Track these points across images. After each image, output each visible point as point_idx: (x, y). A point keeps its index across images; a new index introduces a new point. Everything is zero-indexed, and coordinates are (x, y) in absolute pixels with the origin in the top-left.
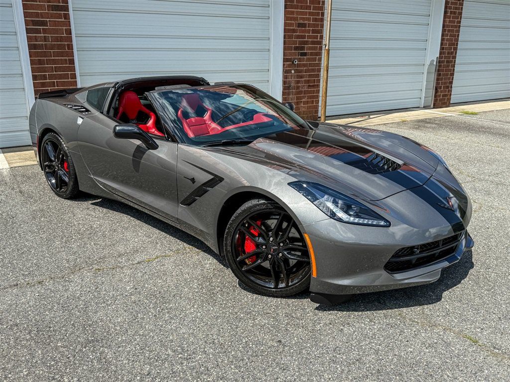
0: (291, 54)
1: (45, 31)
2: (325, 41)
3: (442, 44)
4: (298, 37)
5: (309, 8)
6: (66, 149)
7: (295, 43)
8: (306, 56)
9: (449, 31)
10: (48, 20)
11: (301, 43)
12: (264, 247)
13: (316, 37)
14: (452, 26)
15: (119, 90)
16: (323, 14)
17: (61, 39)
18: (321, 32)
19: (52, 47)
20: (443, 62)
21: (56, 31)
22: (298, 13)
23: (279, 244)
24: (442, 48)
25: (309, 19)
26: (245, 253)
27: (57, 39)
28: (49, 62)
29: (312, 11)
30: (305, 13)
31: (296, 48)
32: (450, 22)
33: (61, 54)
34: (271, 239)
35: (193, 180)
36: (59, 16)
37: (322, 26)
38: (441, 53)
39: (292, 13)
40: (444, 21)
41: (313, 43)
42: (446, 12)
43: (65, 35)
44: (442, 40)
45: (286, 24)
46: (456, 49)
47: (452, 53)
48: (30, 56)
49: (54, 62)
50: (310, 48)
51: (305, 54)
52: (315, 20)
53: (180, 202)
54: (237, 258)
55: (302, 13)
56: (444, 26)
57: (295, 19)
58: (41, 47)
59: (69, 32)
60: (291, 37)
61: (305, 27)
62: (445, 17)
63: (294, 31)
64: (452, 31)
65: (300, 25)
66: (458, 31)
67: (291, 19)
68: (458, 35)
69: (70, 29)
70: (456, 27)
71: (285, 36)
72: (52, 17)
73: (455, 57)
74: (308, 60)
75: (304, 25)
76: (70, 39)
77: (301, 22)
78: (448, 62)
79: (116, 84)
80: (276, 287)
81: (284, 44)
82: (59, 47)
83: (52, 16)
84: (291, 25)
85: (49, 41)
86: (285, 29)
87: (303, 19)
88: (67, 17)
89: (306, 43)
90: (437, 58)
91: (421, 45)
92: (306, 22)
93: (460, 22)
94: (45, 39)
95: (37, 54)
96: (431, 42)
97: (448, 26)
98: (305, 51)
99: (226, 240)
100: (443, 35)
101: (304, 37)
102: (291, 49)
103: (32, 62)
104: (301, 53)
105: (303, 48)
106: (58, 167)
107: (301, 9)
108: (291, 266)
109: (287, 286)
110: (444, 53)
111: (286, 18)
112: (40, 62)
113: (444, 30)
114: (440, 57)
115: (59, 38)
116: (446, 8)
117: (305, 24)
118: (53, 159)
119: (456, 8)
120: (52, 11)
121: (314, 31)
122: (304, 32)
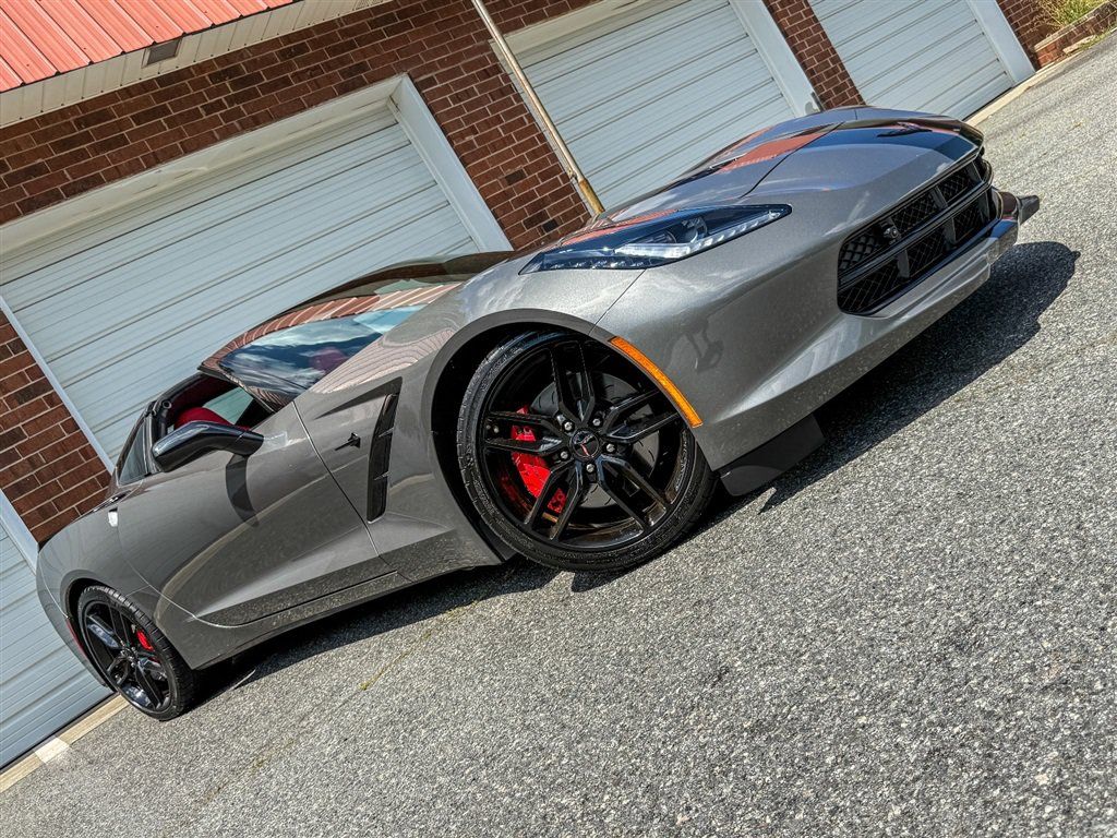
0: (526, 237)
1: (24, 449)
2: (570, 168)
3: (804, 66)
4: (520, 201)
5: (510, 140)
6: (122, 599)
7: (521, 214)
8: (557, 226)
9: (801, 36)
10: (20, 425)
11: (533, 208)
12: (564, 455)
13: (556, 183)
14: (801, 26)
15: (164, 414)
16: (542, 137)
17: (64, 447)
18: (558, 169)
19: (54, 471)
20: (829, 94)
21: (47, 437)
22: (494, 161)
23: (590, 423)
24: (810, 73)
25: (522, 160)
26: (533, 499)
27: (55, 452)
28: (60, 504)
29: (517, 143)
30: (508, 154)
31: (530, 223)
32: (791, 20)
33: (80, 475)
34: (568, 426)
35: (354, 441)
36: (40, 406)
37: (554, 158)
38: (813, 83)
39: (483, 166)
40: (780, 26)
41: (556, 196)
42: (772, 10)
43: (67, 436)
44: (800, 58)
45: (483, 193)
46: (836, 60)
47: (835, 71)
48: (19, 511)
49: (72, 498)
50: (555, 210)
51: (554, 224)
52: (534, 155)
53: (365, 518)
54: (523, 520)
55: (501, 157)
56: (785, 34)
57: (496, 173)
58: (30, 483)
59: (72, 425)
60: (506, 208)
61: (523, 177)
62: (776, 18)
63: (506, 195)
64: (808, 33)
65: (510, 179)
66: (819, 27)
67: (487, 177)
68: (824, 35)
69: (73, 419)
70: (808, 23)
71: (494, 213)
72: (25, 416)
73: (845, 75)
74: (566, 230)
75: (519, 175)
76: (82, 438)
77: (510, 171)
78: (837, 90)
79: (151, 407)
80: (647, 529)
81: (502, 226)
82: (67, 463)
83: (25, 414)
84: (494, 187)
85: (43, 464)
86: (487, 201)
87: (510, 165)
88: (54, 400)
89: (543, 202)
90: (813, 94)
91: (768, 92)
92: (518, 168)
93: (811, 12)
94: (32, 463)
95: (31, 501)
96: (783, 76)
97: (793, 30)
98: (551, 218)
99: (475, 494)
100: (795, 50)
101: (532, 195)
102: (519, 229)
103: (28, 522)
104: (544, 226)
105: (543, 216)
106: (132, 654)
107: (496, 151)
108: (652, 464)
109: (670, 509)
110: (819, 79)
111: (478, 182)
112: (44, 513)
113: (791, 42)
114: (818, 89)
115: (59, 448)
117: (520, 172)
118: (114, 644)
120: (21, 403)
121: (544, 176)
122: (525, 186)
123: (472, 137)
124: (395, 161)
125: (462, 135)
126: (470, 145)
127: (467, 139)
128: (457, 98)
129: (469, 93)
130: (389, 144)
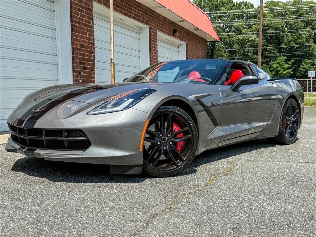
0: (78, 67)
5: (85, 34)
7: (79, 59)
8: (86, 70)
11: (83, 59)
13: (91, 56)
14: (154, 59)
16: (94, 40)
18: (93, 53)
22: (80, 37)
25: (86, 42)
29: (87, 36)
30: (84, 38)
31: (81, 63)
37: (94, 48)
39: (77, 36)
40: (150, 55)
41: (90, 60)
42: (150, 49)
45: (72, 44)
50: (88, 64)
51: (85, 68)
52: (90, 43)
55: (82, 37)
56: (150, 58)
57: (79, 41)
60: (77, 54)
61: (85, 48)
62: (150, 52)
63: (78, 50)
65: (82, 46)
67: (76, 40)
70: (156, 59)
71: (72, 52)
74: (88, 73)
75: (84, 46)
77: (82, 43)
81: (73, 58)
84: (77, 45)
86: (72, 47)
87: (83, 41)
89: (86, 60)
92: (85, 44)
98: (86, 66)
101: (83, 55)
102: (77, 63)
104: (83, 67)
105: (84, 64)
107: (82, 34)
111: (73, 39)
116: (150, 46)
119: (155, 47)
121: (89, 52)
122: (84, 51)
123: (78, 25)
124: (48, 14)
125: (76, 22)
126: (76, 26)
127: (76, 24)
128: (79, 10)
129: (82, 11)
130: (48, 7)
